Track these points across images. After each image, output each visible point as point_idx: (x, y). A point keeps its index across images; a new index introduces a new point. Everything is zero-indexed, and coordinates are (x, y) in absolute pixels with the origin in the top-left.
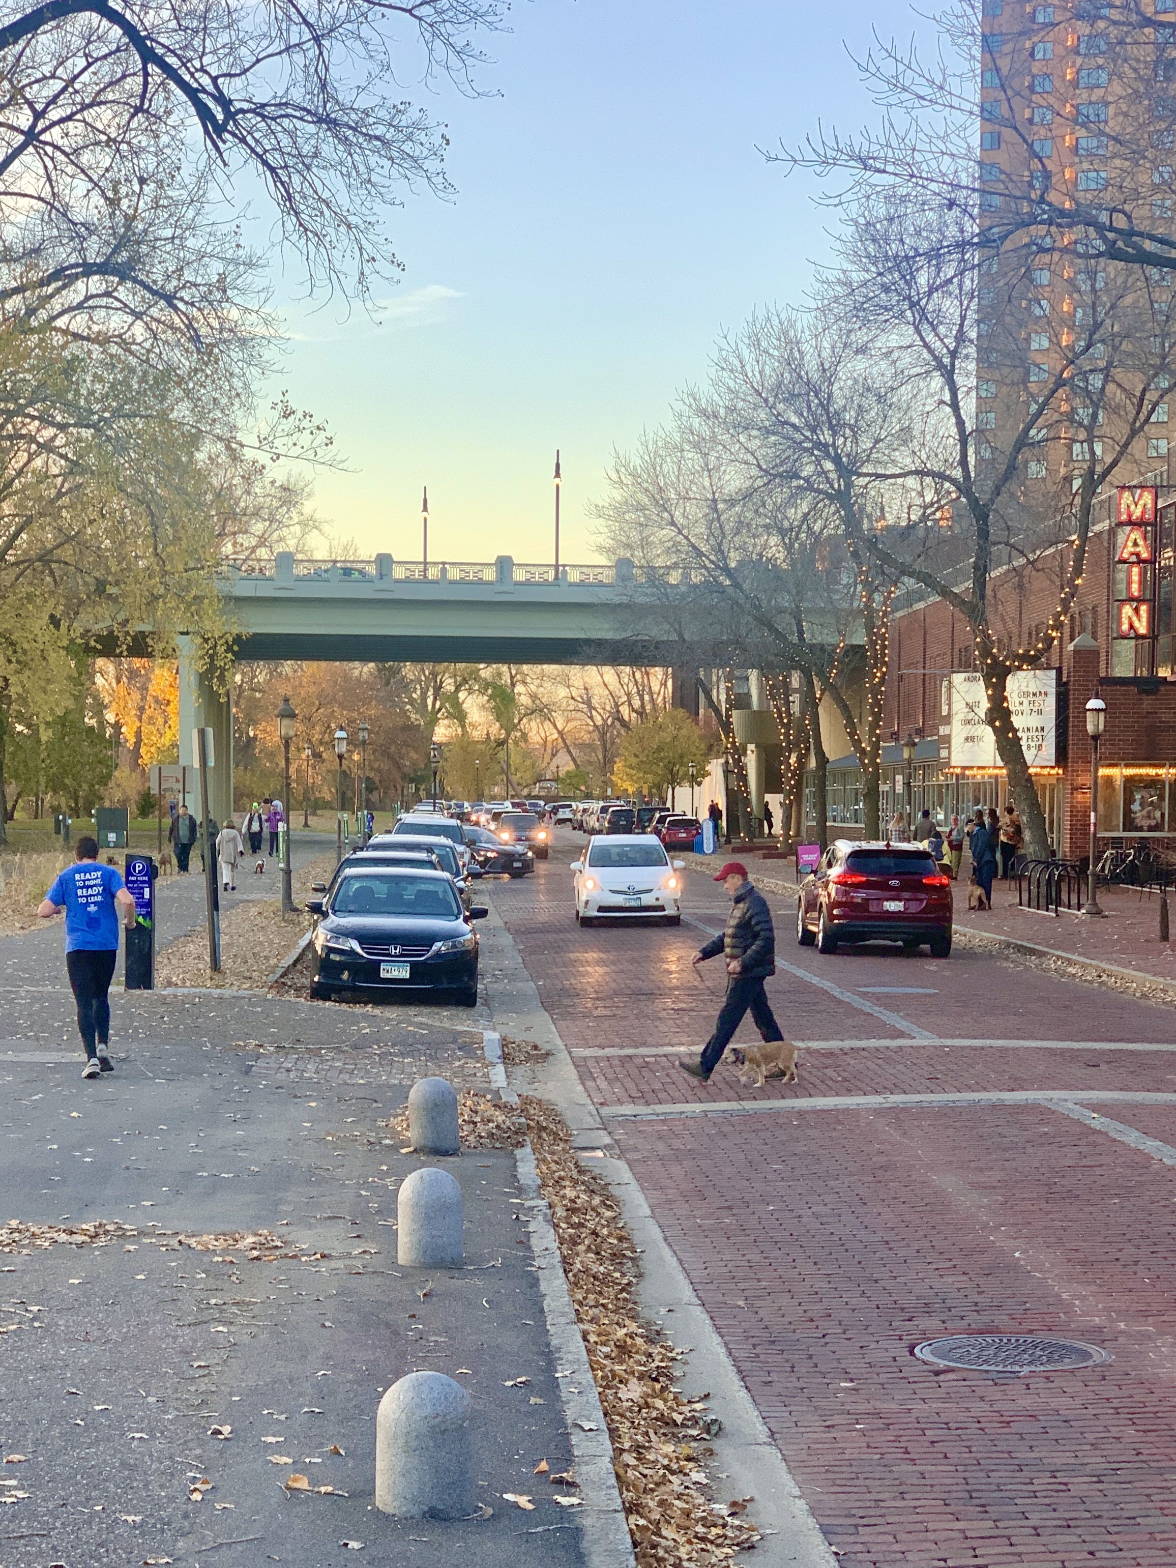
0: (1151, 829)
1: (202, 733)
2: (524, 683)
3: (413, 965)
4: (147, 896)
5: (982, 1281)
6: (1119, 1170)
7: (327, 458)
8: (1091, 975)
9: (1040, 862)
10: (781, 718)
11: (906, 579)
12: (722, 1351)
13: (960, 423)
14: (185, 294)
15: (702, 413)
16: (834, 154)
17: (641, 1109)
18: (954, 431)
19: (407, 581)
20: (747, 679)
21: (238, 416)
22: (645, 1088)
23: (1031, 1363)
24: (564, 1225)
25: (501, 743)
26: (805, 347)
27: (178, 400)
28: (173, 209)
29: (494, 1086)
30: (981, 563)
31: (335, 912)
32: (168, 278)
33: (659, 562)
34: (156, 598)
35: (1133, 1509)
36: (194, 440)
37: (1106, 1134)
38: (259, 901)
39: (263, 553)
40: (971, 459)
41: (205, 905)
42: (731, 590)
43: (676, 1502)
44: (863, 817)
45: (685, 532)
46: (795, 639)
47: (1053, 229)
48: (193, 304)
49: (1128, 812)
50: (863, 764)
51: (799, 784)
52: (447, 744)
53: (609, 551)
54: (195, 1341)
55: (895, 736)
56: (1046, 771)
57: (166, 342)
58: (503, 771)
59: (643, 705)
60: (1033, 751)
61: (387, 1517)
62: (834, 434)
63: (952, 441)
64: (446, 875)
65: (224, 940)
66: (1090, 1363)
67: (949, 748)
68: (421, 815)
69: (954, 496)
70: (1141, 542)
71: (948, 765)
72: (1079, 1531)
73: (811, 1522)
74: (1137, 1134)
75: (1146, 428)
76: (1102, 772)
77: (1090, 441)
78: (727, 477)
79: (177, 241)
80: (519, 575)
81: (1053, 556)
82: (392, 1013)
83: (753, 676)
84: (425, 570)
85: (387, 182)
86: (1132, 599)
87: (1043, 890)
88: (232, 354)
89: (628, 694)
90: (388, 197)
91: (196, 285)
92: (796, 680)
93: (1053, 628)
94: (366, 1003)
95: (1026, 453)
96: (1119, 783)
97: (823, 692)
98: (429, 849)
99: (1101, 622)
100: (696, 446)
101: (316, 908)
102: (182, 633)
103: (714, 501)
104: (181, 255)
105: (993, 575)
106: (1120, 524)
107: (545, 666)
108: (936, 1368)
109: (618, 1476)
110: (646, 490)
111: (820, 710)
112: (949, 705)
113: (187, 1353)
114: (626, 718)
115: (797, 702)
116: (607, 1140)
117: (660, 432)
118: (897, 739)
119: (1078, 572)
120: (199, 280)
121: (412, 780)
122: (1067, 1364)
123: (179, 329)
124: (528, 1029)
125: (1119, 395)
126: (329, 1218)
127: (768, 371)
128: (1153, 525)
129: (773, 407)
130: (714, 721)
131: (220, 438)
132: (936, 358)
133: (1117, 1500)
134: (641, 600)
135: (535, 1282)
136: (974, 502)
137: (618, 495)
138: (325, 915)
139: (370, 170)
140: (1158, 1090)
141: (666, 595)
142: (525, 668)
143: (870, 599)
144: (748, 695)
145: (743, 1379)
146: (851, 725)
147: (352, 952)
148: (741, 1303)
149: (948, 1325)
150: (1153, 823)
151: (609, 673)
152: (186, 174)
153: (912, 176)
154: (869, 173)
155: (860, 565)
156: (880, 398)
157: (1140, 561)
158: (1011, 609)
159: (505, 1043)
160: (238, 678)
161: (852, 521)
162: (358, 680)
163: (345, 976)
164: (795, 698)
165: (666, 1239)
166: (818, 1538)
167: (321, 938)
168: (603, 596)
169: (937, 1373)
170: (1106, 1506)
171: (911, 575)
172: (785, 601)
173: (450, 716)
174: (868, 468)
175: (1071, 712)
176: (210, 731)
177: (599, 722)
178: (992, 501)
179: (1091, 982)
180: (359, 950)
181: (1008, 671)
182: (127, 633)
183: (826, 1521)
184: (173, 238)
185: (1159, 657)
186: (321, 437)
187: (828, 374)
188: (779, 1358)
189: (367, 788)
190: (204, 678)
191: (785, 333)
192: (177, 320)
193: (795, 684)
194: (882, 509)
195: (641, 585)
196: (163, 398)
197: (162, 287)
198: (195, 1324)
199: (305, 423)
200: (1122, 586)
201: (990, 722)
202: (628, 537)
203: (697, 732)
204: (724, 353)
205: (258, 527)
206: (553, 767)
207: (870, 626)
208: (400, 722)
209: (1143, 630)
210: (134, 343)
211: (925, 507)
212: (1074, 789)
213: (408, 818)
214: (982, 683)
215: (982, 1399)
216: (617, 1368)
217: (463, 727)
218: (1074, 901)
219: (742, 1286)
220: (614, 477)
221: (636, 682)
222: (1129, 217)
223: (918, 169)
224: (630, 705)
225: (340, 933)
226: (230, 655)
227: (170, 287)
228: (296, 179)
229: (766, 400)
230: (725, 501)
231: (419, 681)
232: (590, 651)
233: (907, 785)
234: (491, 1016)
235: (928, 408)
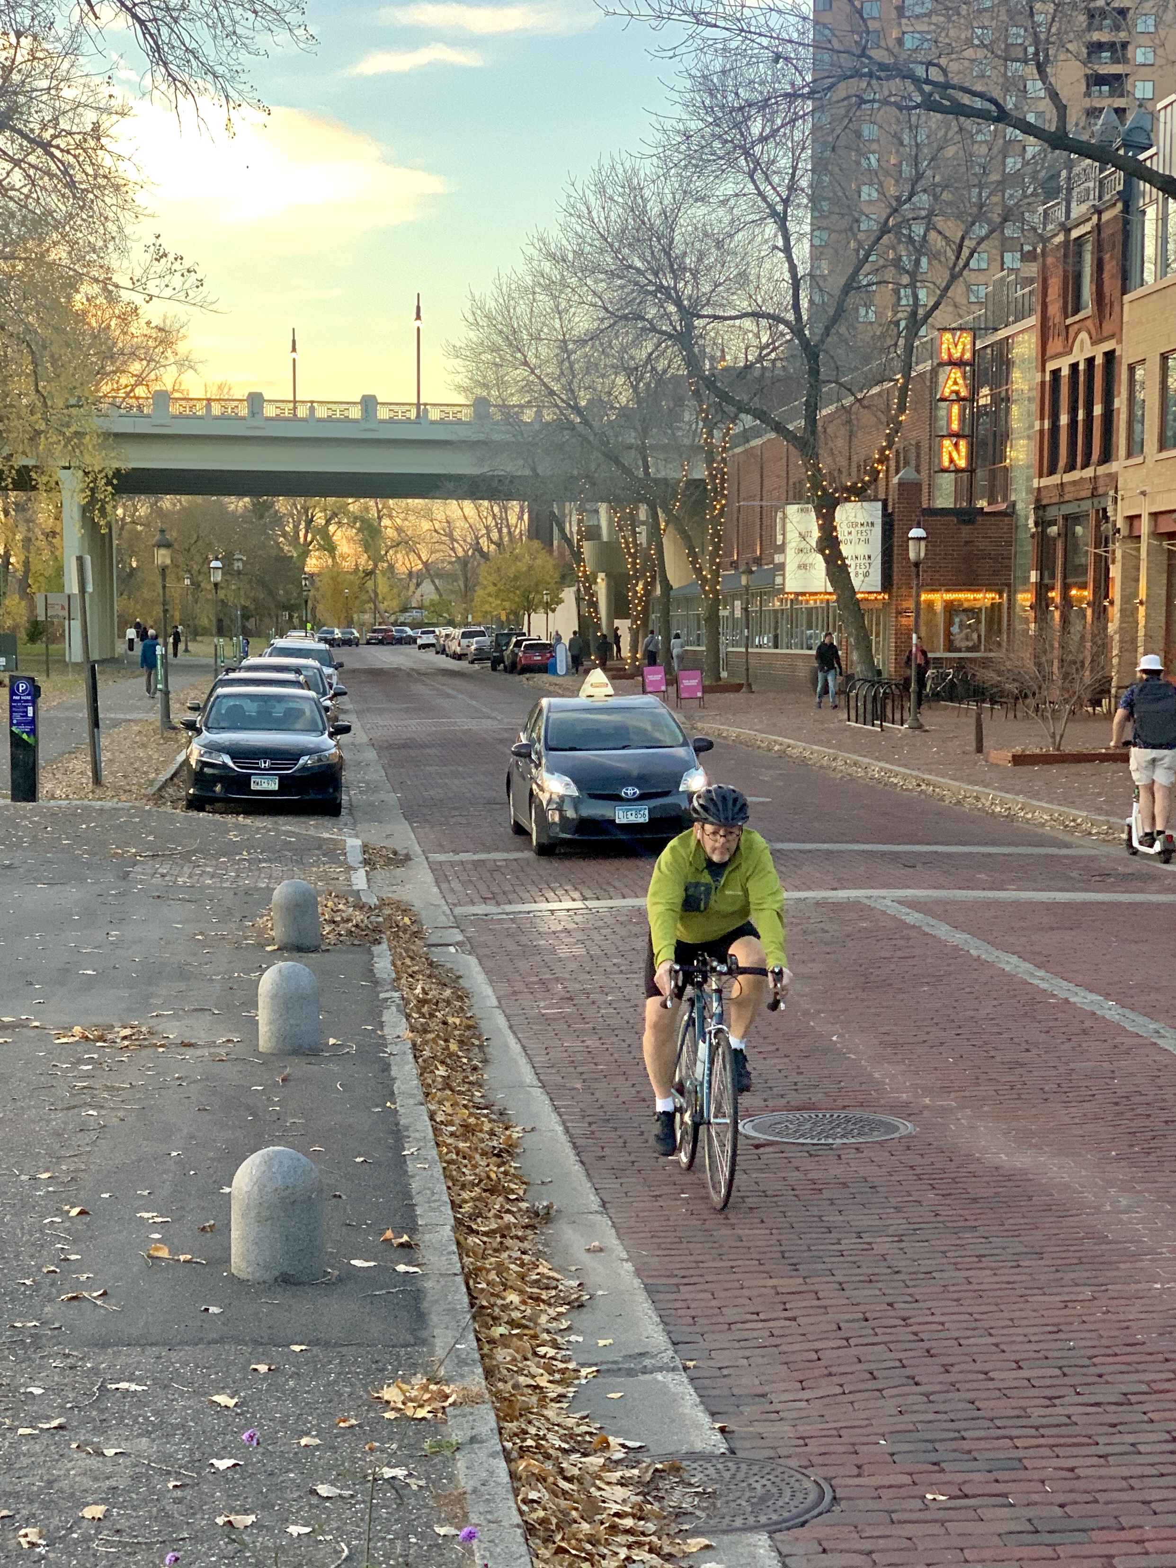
0: (969, 649)
1: (80, 559)
2: (390, 517)
3: (282, 778)
4: (30, 714)
5: (800, 1062)
6: (929, 960)
7: (198, 299)
8: (911, 784)
9: (866, 681)
10: (628, 548)
11: (743, 416)
12: (560, 1129)
13: (793, 268)
14: (61, 142)
15: (551, 256)
16: (668, 9)
17: (491, 909)
18: (787, 276)
19: (277, 418)
20: (597, 511)
21: (113, 259)
22: (495, 889)
23: (843, 1136)
24: (415, 1015)
25: (369, 574)
26: (647, 193)
27: (55, 244)
28: (48, 61)
29: (355, 888)
30: (812, 400)
31: (208, 729)
32: (44, 127)
33: (514, 400)
34: (38, 433)
35: (927, 1265)
36: (72, 284)
37: (920, 927)
38: (141, 720)
39: (140, 391)
40: (804, 304)
41: (86, 726)
42: (581, 429)
43: (512, 1266)
44: (704, 640)
45: (537, 371)
46: (641, 473)
47: (874, 82)
48: (68, 152)
49: (948, 634)
50: (705, 592)
51: (646, 611)
52: (318, 575)
53: (465, 390)
54: (66, 1123)
55: (734, 565)
56: (872, 597)
57: (43, 188)
58: (371, 600)
59: (501, 538)
60: (861, 577)
61: (241, 1281)
62: (675, 278)
63: (786, 285)
64: (312, 694)
65: (105, 756)
66: (896, 1135)
67: (784, 575)
68: (295, 640)
69: (788, 337)
70: (960, 381)
71: (782, 591)
72: (879, 1285)
73: (637, 1282)
74: (948, 927)
75: (965, 273)
76: (924, 597)
77: (913, 285)
78: (577, 319)
79: (53, 92)
80: (383, 414)
81: (879, 394)
82: (262, 823)
83: (603, 508)
84: (295, 408)
85: (250, 33)
86: (951, 435)
87: (869, 707)
88: (106, 199)
89: (487, 527)
90: (252, 48)
91: (70, 133)
92: (643, 513)
93: (880, 461)
94: (238, 814)
95: (853, 298)
96: (939, 607)
97: (667, 523)
98: (298, 670)
99: (924, 458)
100: (547, 288)
101: (190, 726)
102: (65, 468)
103: (564, 341)
104: (57, 105)
105: (824, 412)
106: (941, 364)
107: (410, 501)
108: (756, 1142)
109: (458, 1243)
110: (501, 332)
111: (665, 540)
112: (784, 535)
113: (59, 1135)
114: (485, 549)
115: (644, 534)
116: (460, 938)
117: (514, 277)
118: (736, 568)
119: (902, 409)
120: (75, 129)
121: (285, 608)
122: (876, 1137)
123: (56, 175)
124: (388, 836)
125: (940, 243)
126: (196, 1010)
127: (613, 216)
128: (972, 365)
129: (618, 251)
130: (567, 552)
131: (97, 280)
132: (770, 206)
133: (916, 1257)
134: (496, 437)
135: (386, 1067)
136: (805, 344)
137: (474, 336)
138: (199, 732)
139: (234, 22)
140: (968, 888)
141: (521, 433)
142: (391, 502)
143: (710, 435)
144: (599, 527)
145: (578, 1154)
146: (694, 556)
147: (225, 766)
148: (579, 1086)
149: (770, 1103)
150: (970, 644)
151: (468, 506)
152: (60, 29)
153: (742, 30)
154: (701, 28)
155: (700, 403)
156: (719, 245)
157: (960, 399)
158: (841, 443)
159: (365, 848)
160: (120, 512)
161: (693, 362)
162: (233, 513)
163: (218, 788)
164: (642, 529)
165: (511, 1027)
166: (641, 1297)
167: (195, 753)
168: (463, 433)
169: (757, 1147)
170: (903, 1263)
171: (747, 412)
172: (631, 438)
173: (322, 548)
174: (706, 311)
175: (896, 540)
176: (88, 559)
177: (461, 553)
178: (822, 341)
179: (911, 791)
180: (231, 764)
181: (836, 503)
182: (12, 467)
183: (650, 1281)
184: (49, 89)
185: (977, 489)
186: (192, 278)
187: (670, 219)
188: (613, 1135)
189: (243, 616)
190: (86, 510)
191: (630, 181)
192: (53, 167)
193: (642, 516)
194: (723, 351)
195: (497, 423)
196: (41, 240)
197: (39, 136)
198: (68, 1109)
199: (177, 266)
200: (943, 423)
201: (821, 551)
202: (485, 377)
203: (551, 562)
204: (572, 200)
205: (136, 367)
206: (418, 595)
207: (710, 460)
208: (273, 552)
209: (962, 463)
210: (12, 188)
211: (762, 348)
212: (899, 613)
213: (279, 642)
214: (813, 514)
215: (797, 1169)
216: (461, 1145)
217: (334, 558)
218: (898, 716)
219: (579, 1069)
220: (471, 319)
221: (494, 516)
222: (944, 71)
223: (749, 23)
224: (489, 538)
225: (214, 748)
226: (109, 488)
227: (47, 135)
228: (165, 31)
229: (611, 246)
230: (575, 342)
231: (292, 515)
232: (450, 486)
233: (745, 610)
234: (355, 824)
235: (763, 254)
